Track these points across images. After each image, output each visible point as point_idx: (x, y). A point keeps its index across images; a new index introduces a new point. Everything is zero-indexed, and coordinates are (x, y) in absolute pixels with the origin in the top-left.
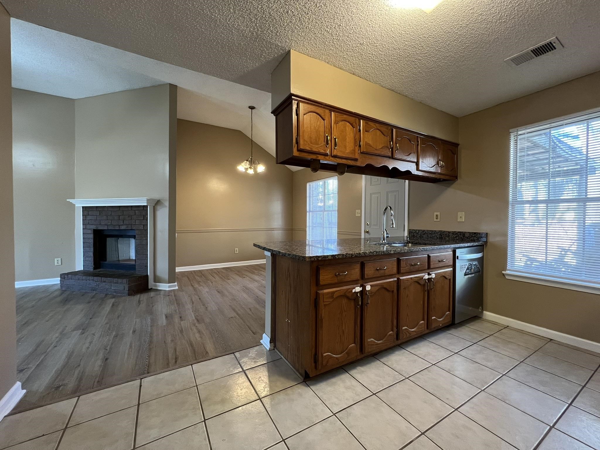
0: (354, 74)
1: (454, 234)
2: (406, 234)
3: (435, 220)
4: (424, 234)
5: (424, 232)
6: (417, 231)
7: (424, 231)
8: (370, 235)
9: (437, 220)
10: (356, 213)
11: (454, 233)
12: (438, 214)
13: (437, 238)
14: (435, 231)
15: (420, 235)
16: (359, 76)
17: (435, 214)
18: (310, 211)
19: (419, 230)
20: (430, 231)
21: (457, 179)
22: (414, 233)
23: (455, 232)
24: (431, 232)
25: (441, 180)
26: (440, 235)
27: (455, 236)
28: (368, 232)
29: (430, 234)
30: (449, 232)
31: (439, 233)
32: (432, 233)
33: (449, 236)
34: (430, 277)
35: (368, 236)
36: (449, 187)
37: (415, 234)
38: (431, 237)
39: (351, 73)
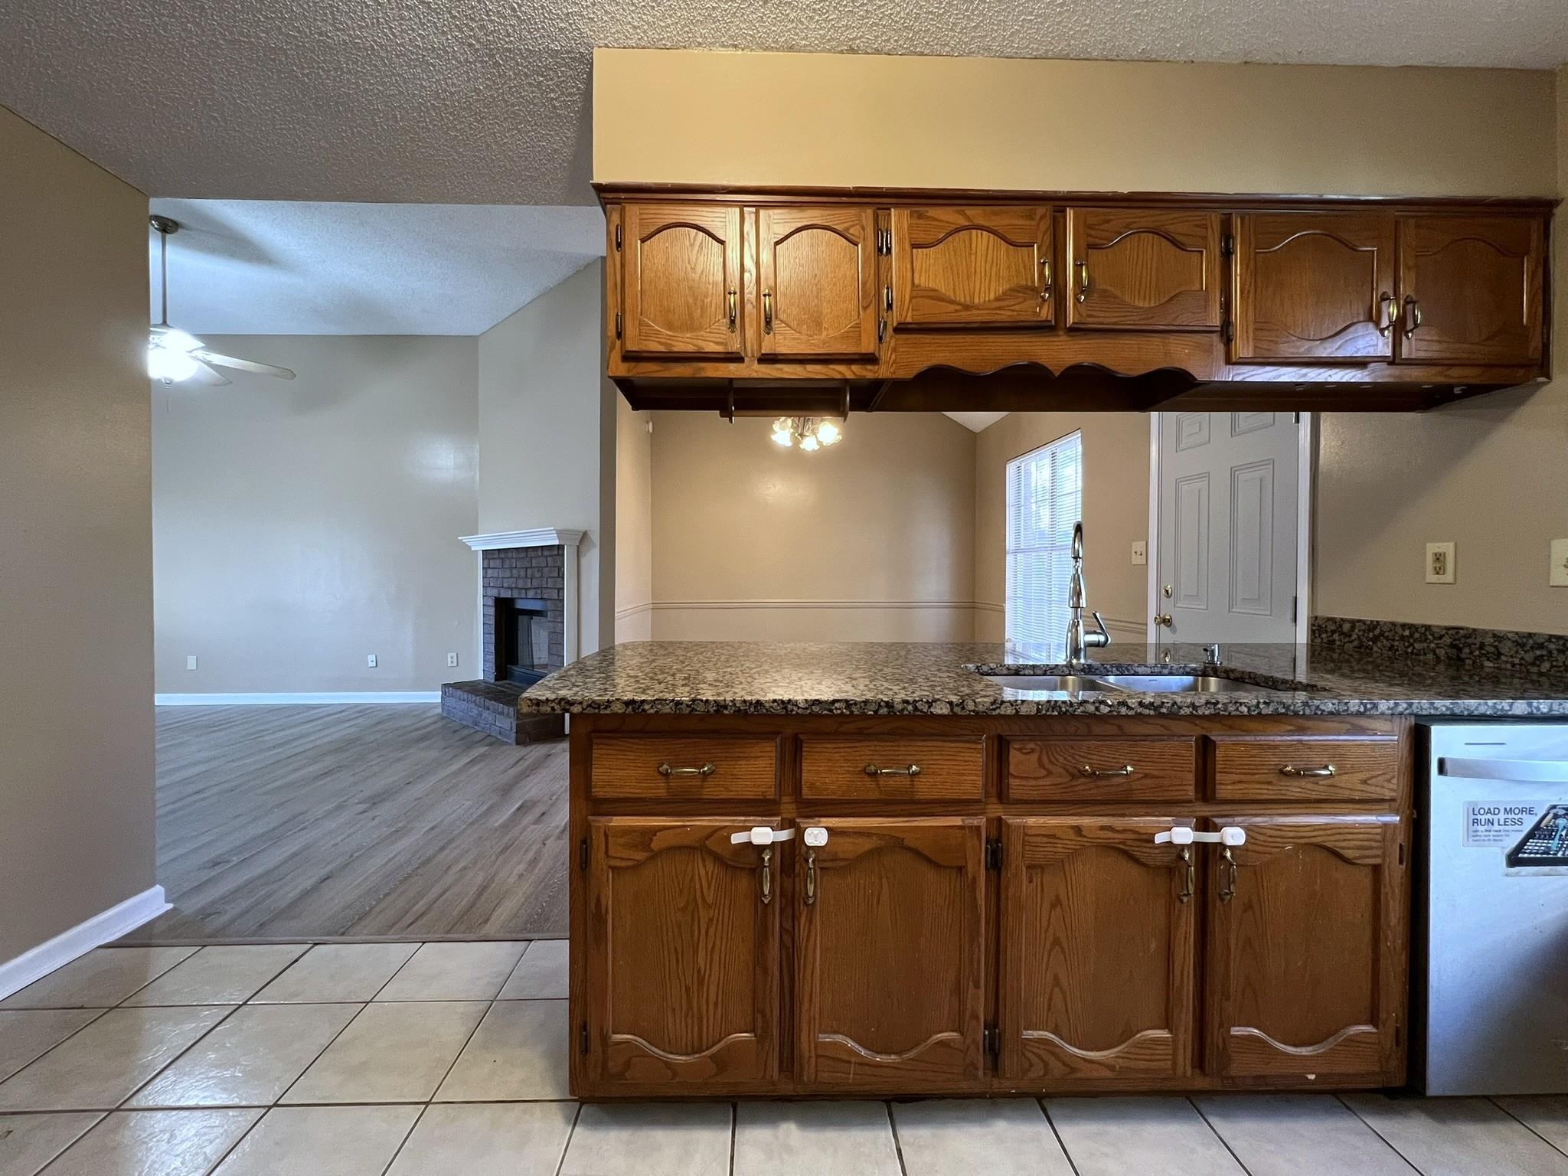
0: (852, 51)
1: (1523, 645)
2: (1302, 636)
3: (1431, 577)
4: (1375, 639)
5: (1377, 632)
6: (1346, 627)
7: (1374, 625)
8: (1174, 631)
9: (1441, 578)
10: (1133, 551)
11: (1523, 641)
14: (1428, 628)
15: (1356, 643)
16: (877, 52)
18: (1016, 551)
20: (1404, 626)
21: (1548, 376)
22: (1333, 632)
23: (1530, 635)
24: (1407, 633)
25: (1457, 391)
26: (1452, 646)
27: (1529, 657)
28: (1167, 622)
29: (1402, 638)
30: (1498, 637)
31: (1447, 640)
32: (1411, 635)
33: (1499, 654)
34: (1211, 837)
35: (1168, 637)
36: (1502, 419)
37: (1336, 636)
39: (842, 52)
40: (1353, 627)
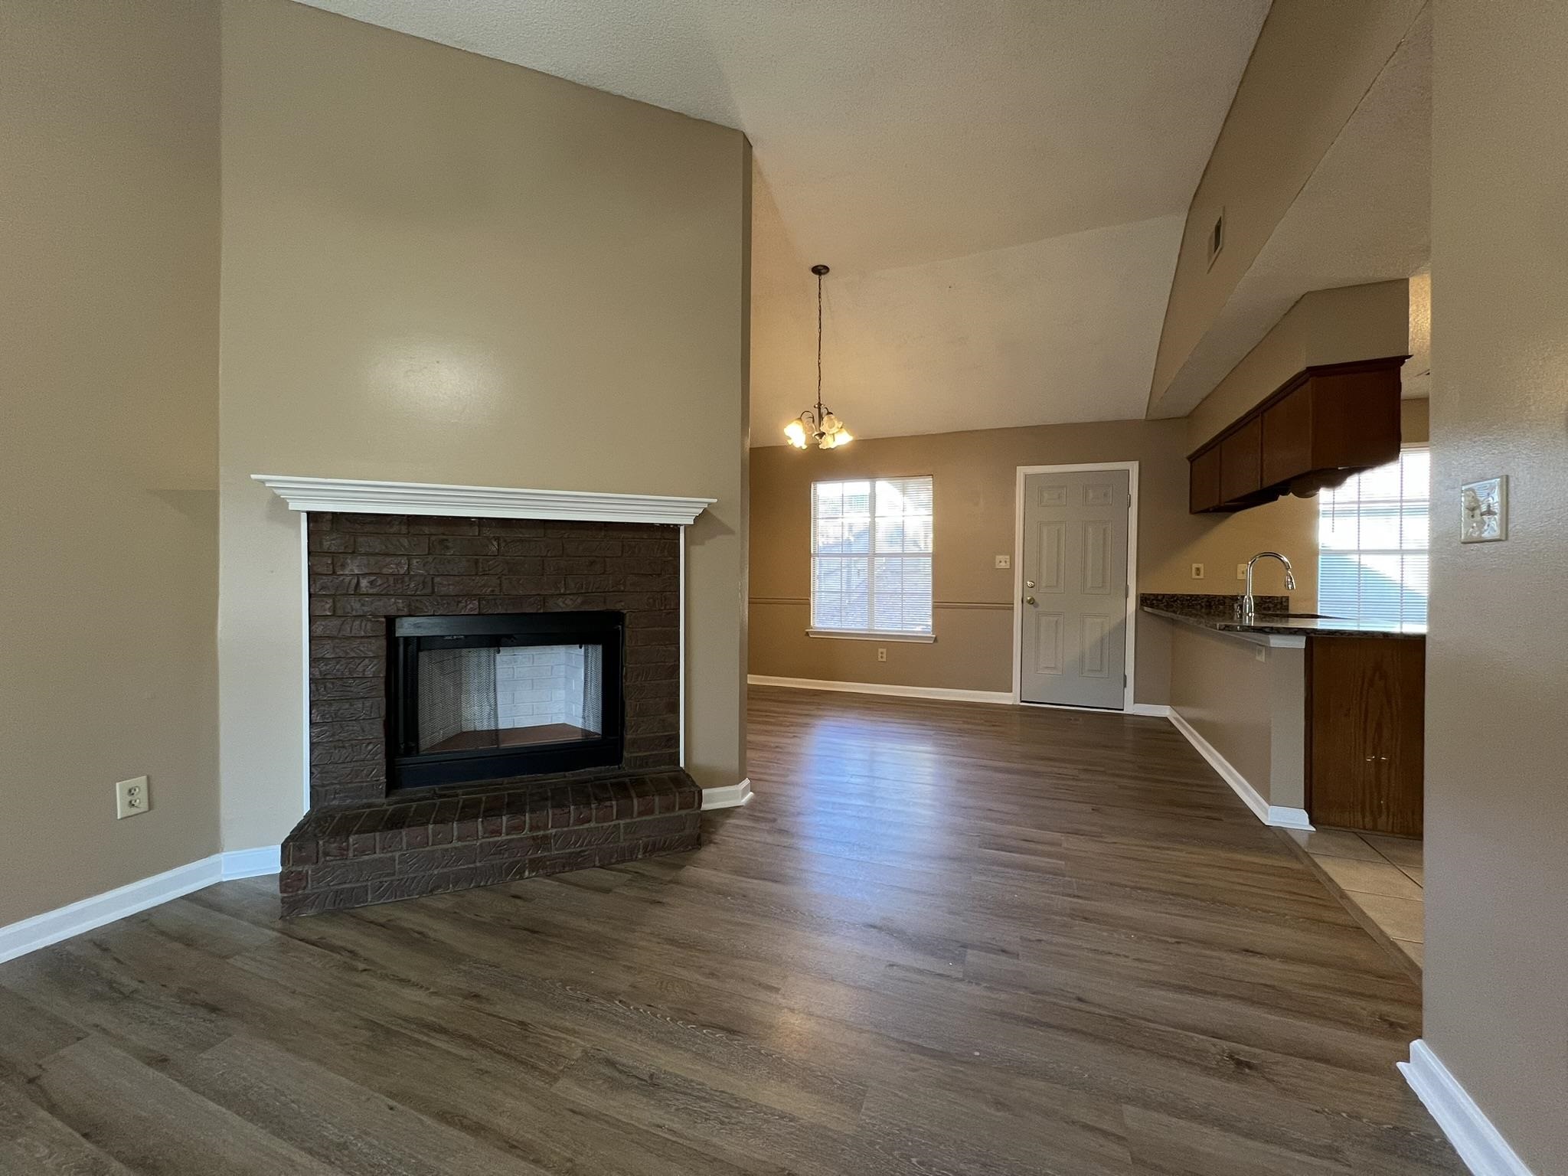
3: (1194, 576)
4: (1174, 601)
5: (1176, 598)
6: (1160, 598)
7: (1173, 596)
8: (1036, 607)
9: (1197, 577)
10: (1000, 561)
12: (1201, 566)
13: (1202, 607)
14: (1198, 595)
15: (1165, 604)
17: (1195, 566)
18: (821, 554)
19: (1164, 595)
20: (1187, 595)
22: (1153, 600)
24: (1189, 598)
26: (1207, 601)
28: (1032, 602)
29: (1187, 600)
30: (1225, 597)
31: (1205, 599)
32: (1191, 599)
37: (1151, 601)
38: (1189, 606)
40: (1164, 597)
